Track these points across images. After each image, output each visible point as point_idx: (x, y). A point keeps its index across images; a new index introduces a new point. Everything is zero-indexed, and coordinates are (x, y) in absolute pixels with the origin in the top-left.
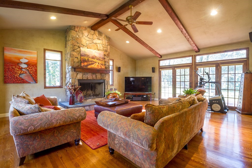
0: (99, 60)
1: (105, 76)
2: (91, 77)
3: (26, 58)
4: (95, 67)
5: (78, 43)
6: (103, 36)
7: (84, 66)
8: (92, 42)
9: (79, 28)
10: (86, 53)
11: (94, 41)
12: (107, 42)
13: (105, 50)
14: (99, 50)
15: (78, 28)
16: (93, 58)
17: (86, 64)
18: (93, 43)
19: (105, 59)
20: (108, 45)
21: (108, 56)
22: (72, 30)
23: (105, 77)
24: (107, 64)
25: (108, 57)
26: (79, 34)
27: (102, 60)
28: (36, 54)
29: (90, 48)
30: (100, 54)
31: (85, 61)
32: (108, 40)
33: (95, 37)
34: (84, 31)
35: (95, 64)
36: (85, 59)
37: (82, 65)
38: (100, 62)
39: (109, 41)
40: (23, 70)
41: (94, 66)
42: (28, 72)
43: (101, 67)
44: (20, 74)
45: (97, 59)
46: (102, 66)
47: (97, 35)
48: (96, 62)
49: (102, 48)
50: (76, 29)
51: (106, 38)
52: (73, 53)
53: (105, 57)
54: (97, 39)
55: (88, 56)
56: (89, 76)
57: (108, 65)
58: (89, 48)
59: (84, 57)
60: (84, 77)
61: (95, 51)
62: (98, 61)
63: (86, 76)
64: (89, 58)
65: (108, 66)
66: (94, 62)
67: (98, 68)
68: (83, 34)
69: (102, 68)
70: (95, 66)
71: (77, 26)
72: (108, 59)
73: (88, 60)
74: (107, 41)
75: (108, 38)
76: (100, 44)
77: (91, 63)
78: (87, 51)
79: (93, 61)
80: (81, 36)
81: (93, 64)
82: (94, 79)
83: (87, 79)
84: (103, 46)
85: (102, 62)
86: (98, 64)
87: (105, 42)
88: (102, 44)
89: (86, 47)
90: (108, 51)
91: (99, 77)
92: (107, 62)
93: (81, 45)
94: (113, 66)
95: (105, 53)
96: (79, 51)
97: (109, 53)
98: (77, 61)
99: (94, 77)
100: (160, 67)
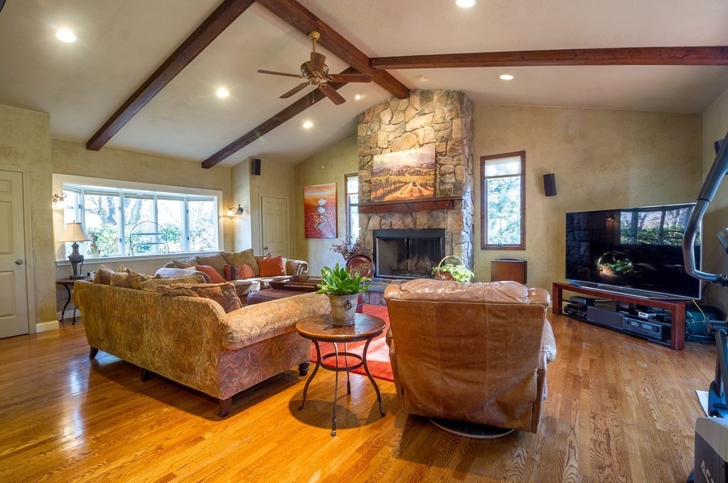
0: (417, 175)
1: (443, 218)
2: (399, 223)
3: (324, 198)
4: (402, 196)
5: (371, 148)
6: (436, 98)
7: (375, 198)
8: (403, 131)
9: (371, 113)
10: (384, 167)
11: (409, 127)
12: (451, 111)
13: (443, 137)
14: (422, 145)
15: (369, 113)
16: (399, 175)
17: (380, 192)
18: (407, 132)
19: (441, 165)
20: (452, 119)
21: (453, 154)
22: (360, 123)
23: (444, 220)
24: (450, 179)
25: (453, 157)
26: (372, 126)
27: (426, 173)
28: (335, 188)
29: (398, 148)
30: (422, 156)
31: (378, 186)
32: (452, 103)
33: (411, 112)
34: (382, 114)
35: (403, 188)
36: (380, 180)
37: (373, 195)
38: (419, 180)
39: (457, 104)
40: (322, 217)
41: (401, 194)
42: (325, 220)
43: (421, 192)
44: (318, 224)
45: (411, 174)
46: (423, 189)
48: (406, 183)
49: (432, 135)
50: (367, 118)
51: (445, 98)
52: (362, 174)
53: (443, 160)
54: (416, 116)
55: (389, 170)
56: (396, 222)
57: (452, 183)
58: (395, 151)
59: (379, 176)
60: (383, 225)
61: (413, 151)
62: (414, 178)
63: (389, 220)
64: (390, 177)
65: (454, 184)
66: (403, 182)
67: (412, 198)
68: (380, 121)
69: (423, 195)
70: (404, 194)
71: (367, 110)
72: (456, 163)
73: (387, 181)
74: (449, 107)
75: (453, 97)
76: (426, 128)
77: (393, 187)
78: (388, 160)
79: (399, 182)
80: (376, 128)
81: (400, 188)
82: (411, 230)
83: (391, 230)
84: (437, 127)
85: (427, 177)
86: (413, 187)
87: (444, 112)
88: (432, 124)
89: (388, 150)
90: (453, 137)
91: (422, 220)
92: (450, 173)
93: (378, 149)
94: (523, 174)
95: (442, 149)
96: (372, 166)
97: (458, 142)
98: (369, 189)
99: (409, 221)
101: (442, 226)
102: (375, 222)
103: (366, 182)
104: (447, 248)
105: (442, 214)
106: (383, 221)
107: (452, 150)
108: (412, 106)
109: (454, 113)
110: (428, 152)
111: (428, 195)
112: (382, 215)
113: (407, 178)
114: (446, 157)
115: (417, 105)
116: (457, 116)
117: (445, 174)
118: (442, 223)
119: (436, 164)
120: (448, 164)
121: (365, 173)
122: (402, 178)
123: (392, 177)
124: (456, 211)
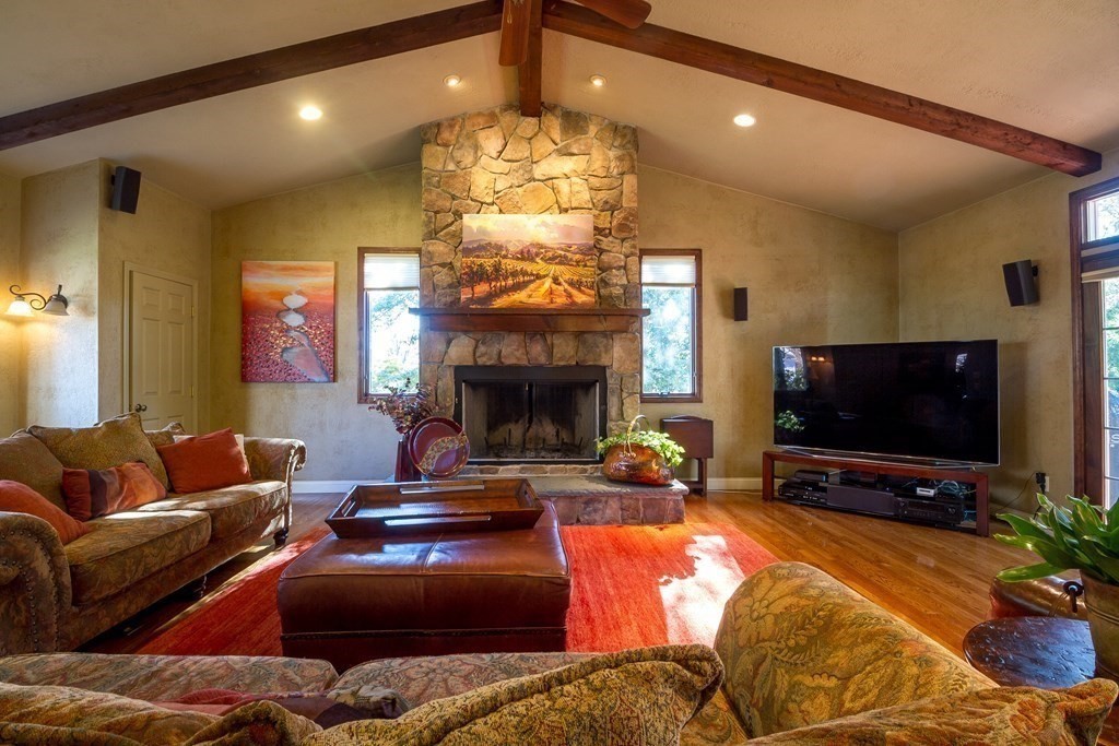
0: (560, 263)
1: (606, 347)
2: (518, 354)
3: (300, 293)
4: (531, 301)
5: (454, 198)
6: (593, 130)
7: (471, 300)
8: (527, 176)
9: (457, 128)
10: (488, 239)
11: (540, 171)
12: (620, 159)
13: (606, 202)
14: (566, 210)
15: (451, 126)
16: (523, 259)
17: (482, 289)
18: (534, 180)
19: (602, 251)
20: (623, 174)
21: (624, 235)
22: (429, 142)
23: (607, 351)
24: (618, 278)
25: (623, 240)
26: (457, 154)
27: (578, 262)
28: (333, 273)
29: (517, 209)
30: (568, 231)
31: (477, 276)
32: (622, 146)
33: (542, 144)
34: (482, 135)
35: (532, 286)
36: (481, 265)
37: (465, 295)
38: (566, 273)
39: (633, 151)
40: (293, 334)
41: (530, 296)
42: (305, 342)
43: (570, 296)
44: (285, 350)
45: (550, 260)
46: (574, 292)
47: (556, 135)
48: (538, 277)
49: (586, 196)
50: (446, 135)
51: (608, 135)
52: (430, 248)
53: (605, 242)
54: (554, 155)
55: (499, 248)
56: (510, 351)
57: (622, 286)
58: (509, 212)
59: (478, 257)
60: (483, 355)
61: (546, 217)
62: (554, 269)
63: (494, 350)
64: (504, 261)
65: (625, 287)
66: (532, 274)
67: (552, 306)
68: (477, 147)
69: (574, 303)
70: (534, 296)
71: (447, 120)
72: (628, 252)
73: (497, 268)
74: (619, 152)
75: (624, 136)
76: (574, 179)
77: (510, 282)
78: (495, 228)
79: (524, 273)
80: (468, 160)
81: (524, 285)
82: (541, 367)
83: (499, 368)
84: (595, 182)
85: (580, 270)
86: (554, 287)
87: (607, 159)
88: (587, 176)
89: (495, 208)
90: (624, 205)
91: (565, 351)
92: (619, 268)
93: (469, 202)
94: (698, 284)
95: (604, 223)
96: (457, 236)
97: (633, 215)
98: (449, 280)
99: (537, 351)
100: (1085, 253)
101: (604, 361)
102: (461, 350)
103: (443, 265)
104: (613, 402)
105: (605, 341)
106: (482, 349)
107: (622, 227)
108: (547, 134)
109: (627, 164)
111: (584, 304)
112: (479, 336)
113: (540, 266)
114: (610, 239)
115: (556, 134)
116: (632, 170)
117: (609, 268)
118: (603, 355)
119: (595, 250)
120: (616, 252)
121: (439, 248)
122: (529, 267)
123: (507, 261)
124: (630, 336)
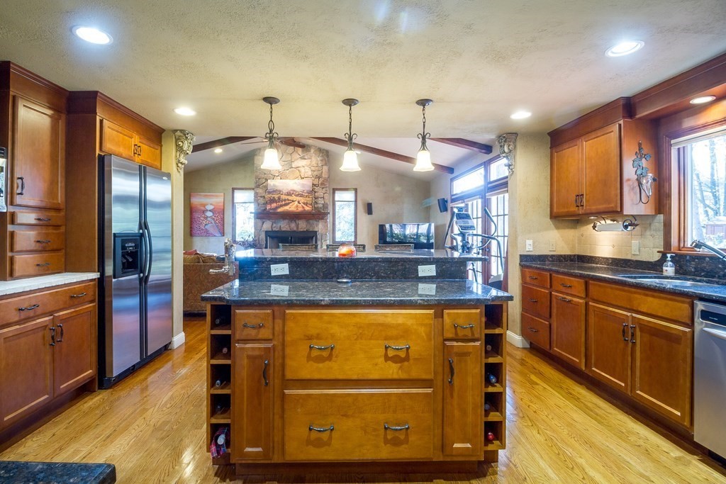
0: (301, 196)
1: (316, 225)
2: (286, 227)
3: (211, 204)
5: (265, 174)
6: (312, 151)
7: (270, 209)
8: (290, 167)
10: (276, 188)
11: (294, 165)
12: (322, 161)
13: (317, 175)
14: (303, 178)
16: (288, 195)
17: (274, 205)
18: (293, 168)
19: (315, 192)
20: (323, 166)
21: (323, 186)
22: (256, 155)
24: (321, 201)
25: (323, 188)
27: (307, 196)
28: (223, 197)
29: (286, 178)
30: (303, 185)
31: (273, 201)
32: (322, 156)
33: (296, 156)
35: (291, 204)
36: (274, 197)
37: (268, 207)
38: (302, 200)
39: (326, 158)
40: (209, 219)
42: (213, 222)
43: (303, 207)
44: (206, 225)
45: (297, 196)
46: (305, 206)
47: (300, 153)
48: (293, 201)
49: (310, 173)
51: (318, 152)
52: (257, 191)
53: (316, 189)
54: (299, 159)
55: (280, 191)
56: (284, 226)
57: (322, 204)
58: (284, 179)
59: (273, 194)
60: (275, 227)
61: (296, 181)
62: (298, 198)
63: (279, 225)
64: (281, 196)
66: (291, 200)
67: (297, 211)
69: (304, 210)
70: (291, 208)
71: (263, 147)
72: (324, 192)
73: (279, 198)
75: (323, 153)
76: (306, 168)
77: (283, 203)
78: (279, 184)
79: (288, 200)
81: (289, 204)
82: (295, 231)
83: (280, 232)
84: (313, 168)
85: (307, 199)
86: (298, 204)
87: (317, 160)
88: (310, 166)
89: (279, 177)
90: (323, 176)
91: (302, 226)
92: (321, 198)
93: (270, 175)
94: (356, 201)
95: (316, 182)
96: (266, 187)
97: (326, 180)
98: (263, 202)
99: (293, 226)
100: (453, 197)
101: (316, 229)
102: (267, 226)
103: (261, 197)
104: (319, 243)
105: (316, 222)
106: (274, 225)
107: (322, 184)
108: (297, 152)
109: (324, 162)
110: (307, 184)
111: (308, 210)
112: (274, 221)
113: (294, 198)
114: (318, 188)
116: (326, 164)
117: (318, 198)
118: (316, 227)
119: (313, 191)
120: (320, 193)
121: (260, 191)
122: (290, 198)
123: (283, 196)
124: (324, 221)
